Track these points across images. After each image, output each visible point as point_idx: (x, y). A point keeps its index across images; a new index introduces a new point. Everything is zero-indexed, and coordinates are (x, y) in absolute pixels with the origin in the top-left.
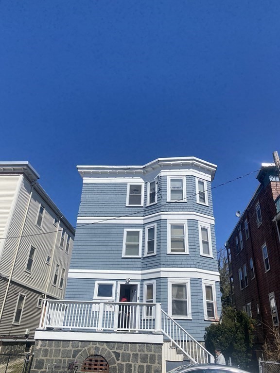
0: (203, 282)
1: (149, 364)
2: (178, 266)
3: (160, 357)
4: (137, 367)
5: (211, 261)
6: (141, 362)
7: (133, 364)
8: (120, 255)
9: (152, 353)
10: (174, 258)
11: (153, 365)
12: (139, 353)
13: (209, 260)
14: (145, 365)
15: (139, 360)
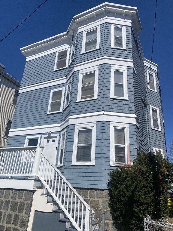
0: (111, 125)
1: (17, 213)
2: (86, 112)
3: (30, 206)
4: (7, 215)
5: (126, 103)
6: (11, 210)
7: (4, 212)
8: (45, 112)
9: (22, 201)
10: (83, 105)
11: (20, 214)
12: (11, 200)
13: (122, 102)
14: (13, 213)
15: (10, 208)
